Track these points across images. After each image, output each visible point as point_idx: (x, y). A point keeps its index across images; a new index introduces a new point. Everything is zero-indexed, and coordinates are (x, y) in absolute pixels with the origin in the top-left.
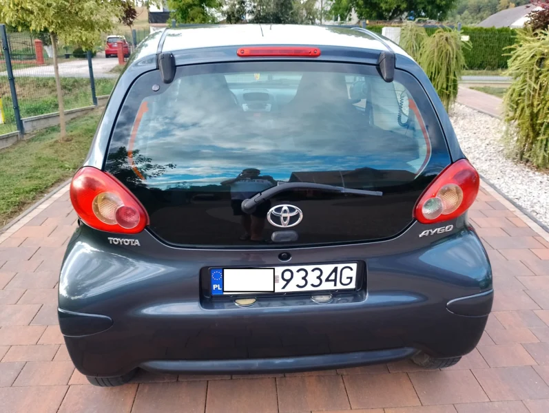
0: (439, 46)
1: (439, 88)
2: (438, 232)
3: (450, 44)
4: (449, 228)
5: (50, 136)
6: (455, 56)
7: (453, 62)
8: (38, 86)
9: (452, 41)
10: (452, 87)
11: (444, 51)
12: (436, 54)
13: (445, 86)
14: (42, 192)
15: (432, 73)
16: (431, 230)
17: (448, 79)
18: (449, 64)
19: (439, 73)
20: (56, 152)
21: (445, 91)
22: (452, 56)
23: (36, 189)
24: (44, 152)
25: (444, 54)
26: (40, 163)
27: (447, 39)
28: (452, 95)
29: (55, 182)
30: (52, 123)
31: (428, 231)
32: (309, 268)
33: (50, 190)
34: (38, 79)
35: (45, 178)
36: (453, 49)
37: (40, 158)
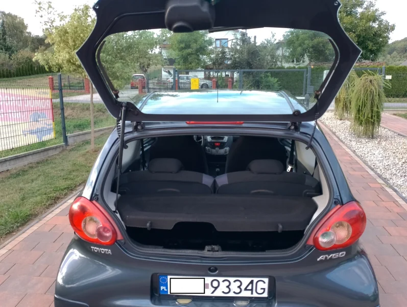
0: (365, 86)
1: (365, 118)
2: (333, 258)
3: (373, 85)
4: (342, 254)
5: (84, 147)
6: (377, 94)
7: (377, 98)
8: (83, 110)
9: (375, 83)
10: (376, 117)
11: (369, 90)
12: (362, 92)
13: (370, 116)
14: (72, 190)
15: (360, 106)
16: (327, 256)
17: (372, 111)
18: (373, 100)
19: (365, 106)
20: (86, 160)
21: (370, 119)
22: (375, 94)
23: (68, 188)
24: (79, 160)
25: (369, 92)
26: (74, 168)
27: (371, 81)
28: (376, 122)
29: (82, 183)
30: (87, 137)
31: (324, 256)
32: (232, 279)
33: (77, 189)
34: (83, 104)
35: (76, 180)
36: (376, 89)
37: (75, 164)
